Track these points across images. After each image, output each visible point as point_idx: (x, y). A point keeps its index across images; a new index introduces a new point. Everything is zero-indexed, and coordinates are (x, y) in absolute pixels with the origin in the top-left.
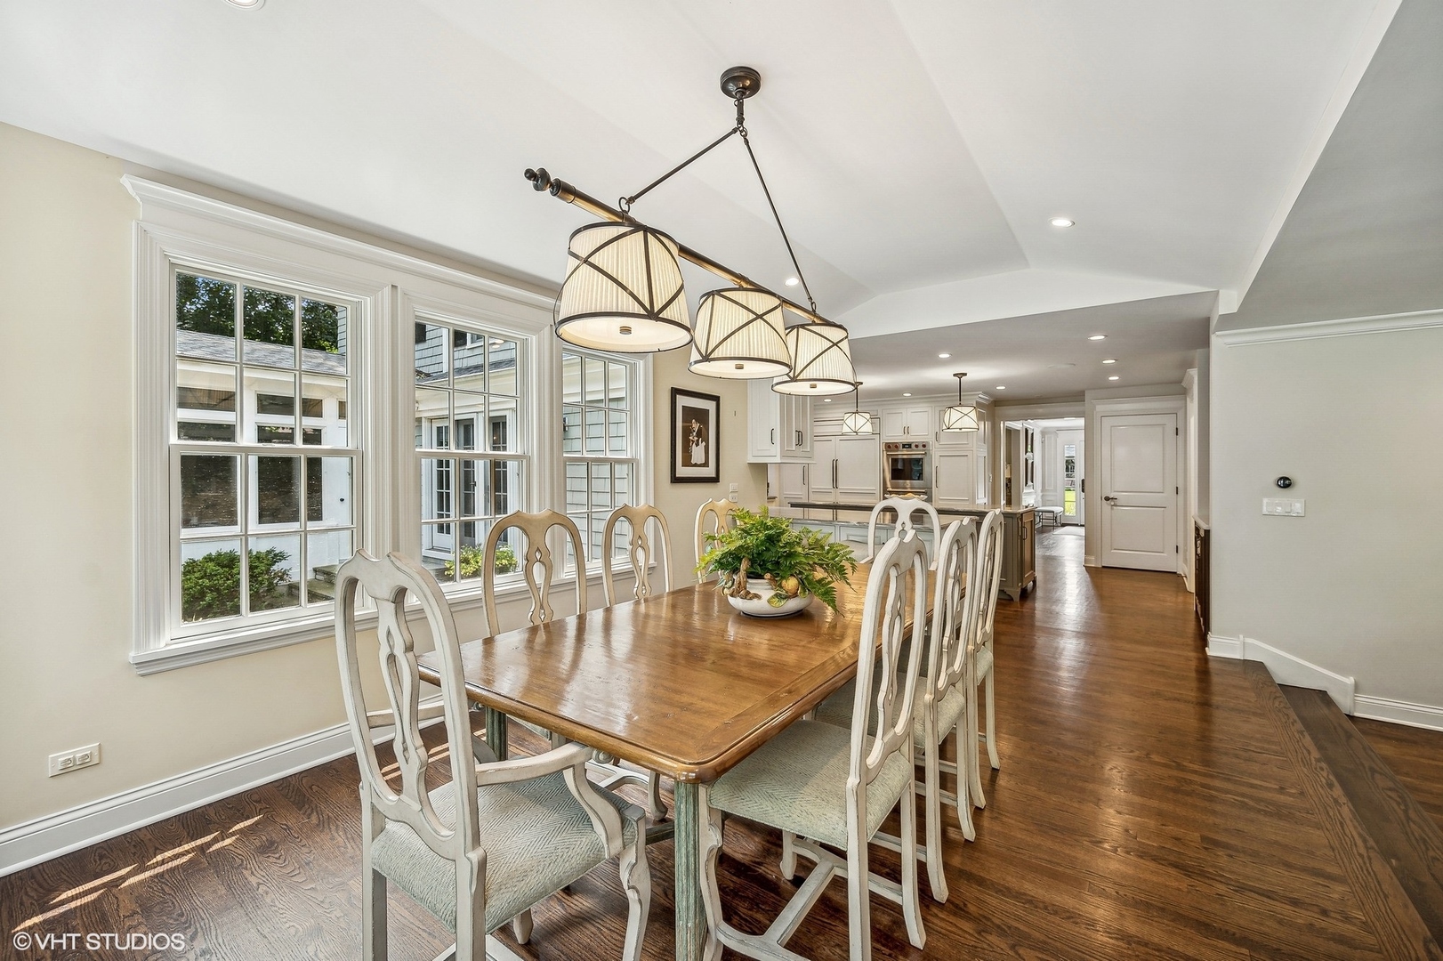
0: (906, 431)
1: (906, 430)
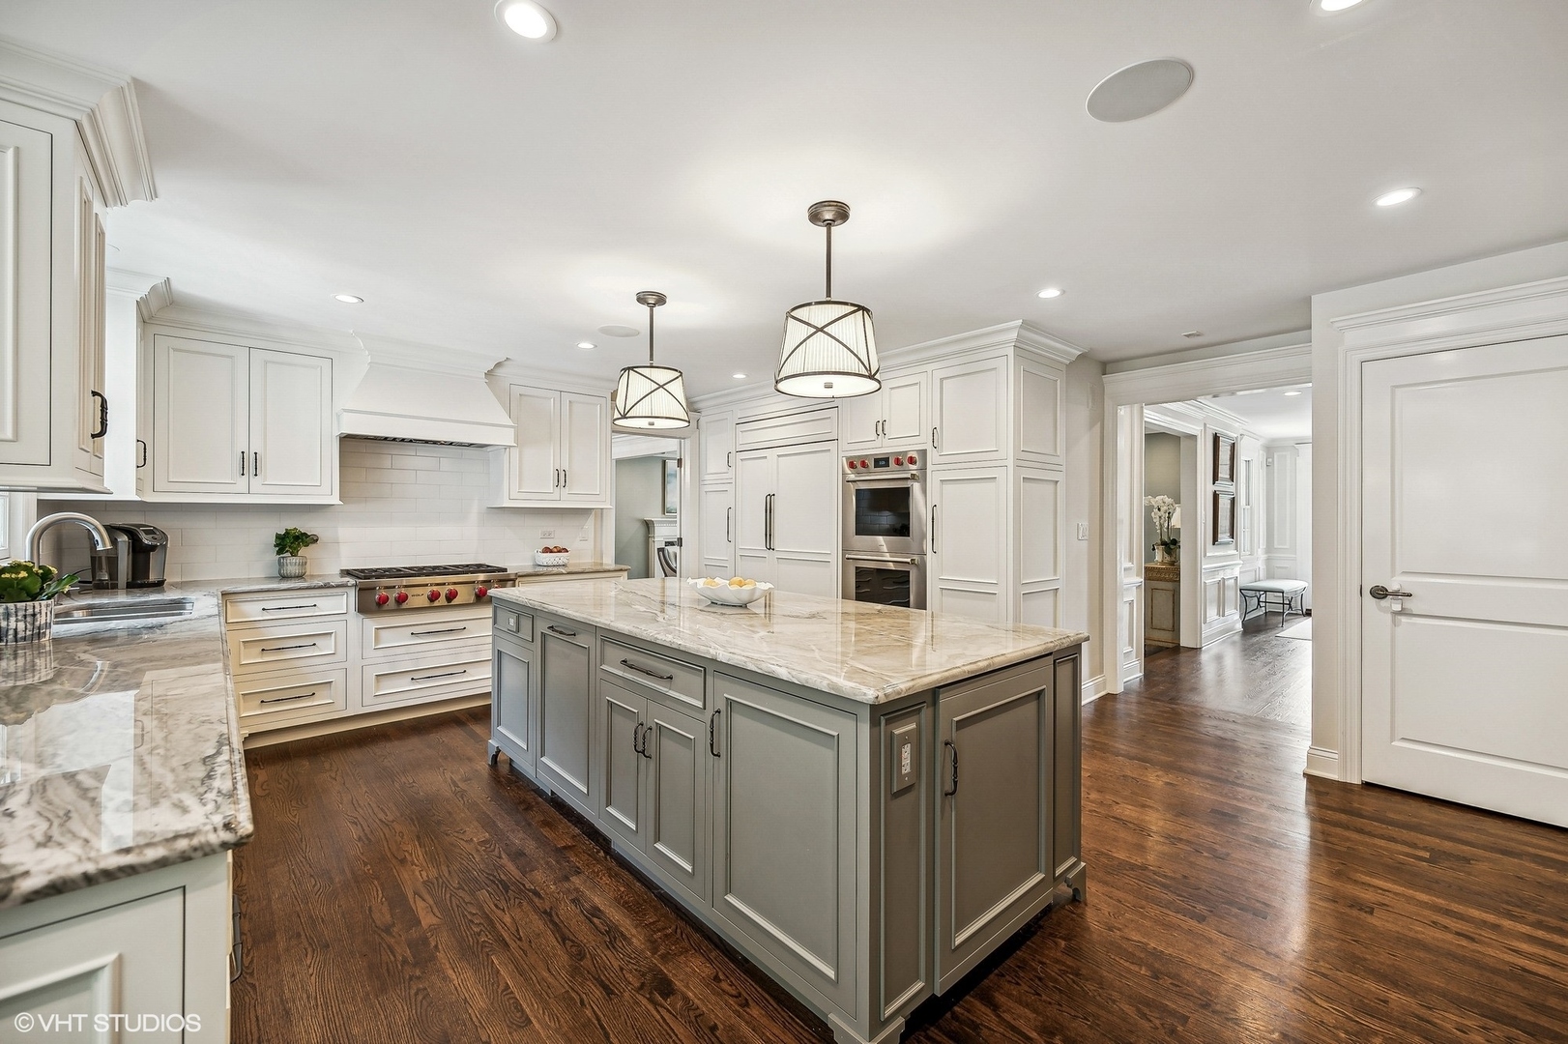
0: (880, 432)
1: (881, 428)
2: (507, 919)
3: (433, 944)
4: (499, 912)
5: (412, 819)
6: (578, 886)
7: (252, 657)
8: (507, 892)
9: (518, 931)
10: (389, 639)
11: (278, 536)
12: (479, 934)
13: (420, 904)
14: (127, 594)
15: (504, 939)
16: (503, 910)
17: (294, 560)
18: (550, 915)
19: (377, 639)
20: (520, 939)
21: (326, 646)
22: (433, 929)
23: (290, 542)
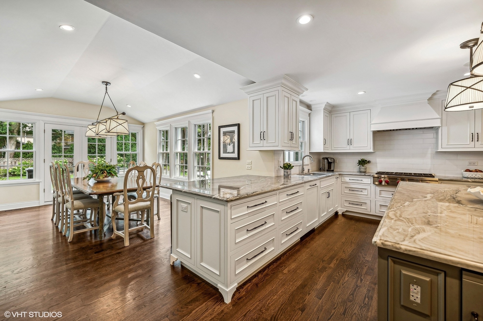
2: (346, 279)
3: (326, 270)
4: (347, 276)
5: (358, 245)
6: (375, 288)
7: (347, 191)
8: (355, 274)
9: (345, 283)
10: (384, 194)
11: (359, 161)
12: (336, 276)
13: (335, 262)
14: (327, 172)
15: (340, 282)
16: (348, 277)
17: (363, 167)
18: (357, 287)
19: (380, 194)
20: (343, 285)
21: (365, 192)
22: (330, 268)
23: (363, 162)
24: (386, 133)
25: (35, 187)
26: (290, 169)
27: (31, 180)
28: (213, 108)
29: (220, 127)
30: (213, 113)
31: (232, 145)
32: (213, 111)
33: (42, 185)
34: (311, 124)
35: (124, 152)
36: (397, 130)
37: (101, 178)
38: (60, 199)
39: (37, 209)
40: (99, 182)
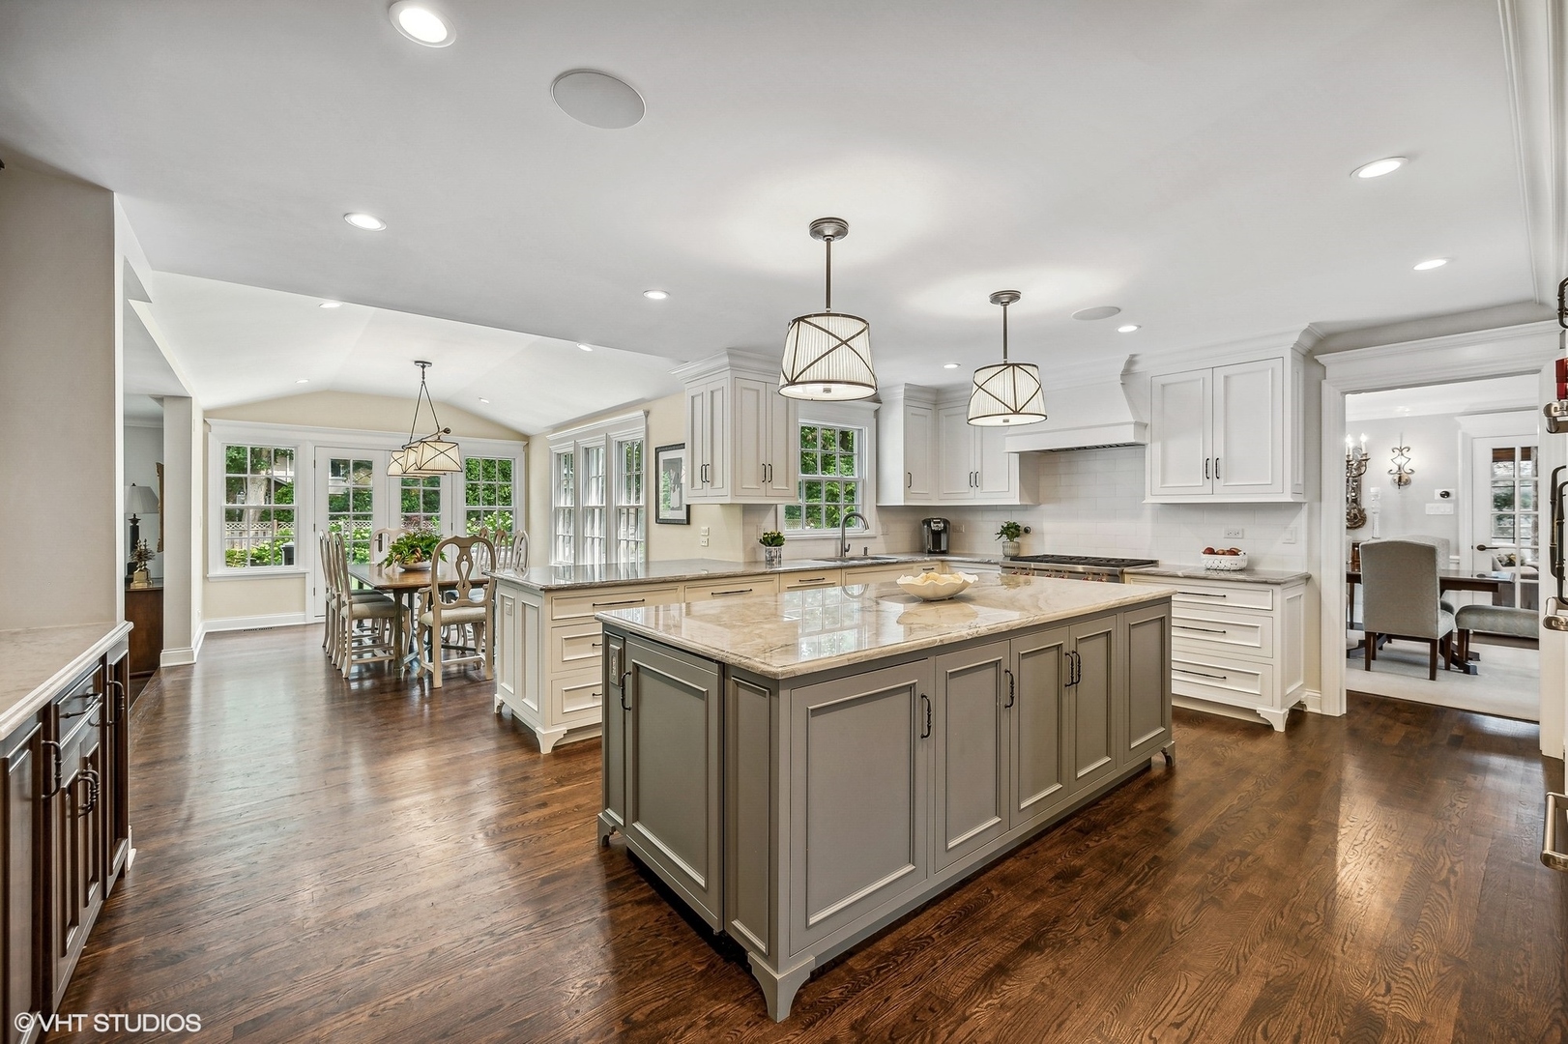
11: (1002, 527)
17: (1011, 544)
23: (1012, 532)
24: (1063, 455)
25: (296, 583)
26: (776, 546)
27: (289, 569)
28: (646, 407)
29: (658, 450)
30: (646, 417)
31: (677, 490)
32: (647, 414)
33: (309, 579)
34: (880, 440)
35: (481, 506)
36: (1079, 448)
37: (411, 563)
38: (334, 603)
39: (301, 629)
40: (409, 571)
